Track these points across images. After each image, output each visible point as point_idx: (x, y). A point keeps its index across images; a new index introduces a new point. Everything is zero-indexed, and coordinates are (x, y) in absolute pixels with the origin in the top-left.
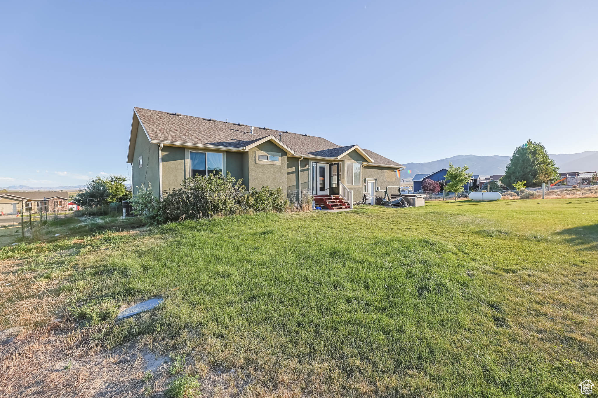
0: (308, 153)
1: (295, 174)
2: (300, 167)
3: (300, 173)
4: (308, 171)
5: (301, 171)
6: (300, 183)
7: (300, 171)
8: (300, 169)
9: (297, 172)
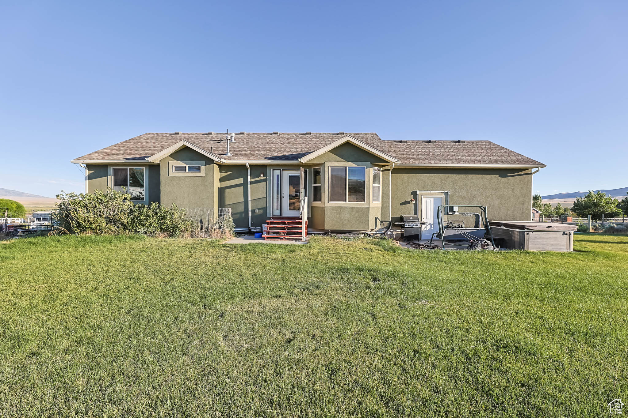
0: (265, 158)
1: (242, 187)
2: (249, 177)
3: (249, 186)
4: (265, 183)
5: (252, 183)
6: (249, 199)
7: (249, 183)
8: (249, 180)
9: (245, 185)
